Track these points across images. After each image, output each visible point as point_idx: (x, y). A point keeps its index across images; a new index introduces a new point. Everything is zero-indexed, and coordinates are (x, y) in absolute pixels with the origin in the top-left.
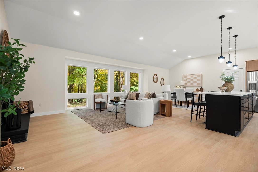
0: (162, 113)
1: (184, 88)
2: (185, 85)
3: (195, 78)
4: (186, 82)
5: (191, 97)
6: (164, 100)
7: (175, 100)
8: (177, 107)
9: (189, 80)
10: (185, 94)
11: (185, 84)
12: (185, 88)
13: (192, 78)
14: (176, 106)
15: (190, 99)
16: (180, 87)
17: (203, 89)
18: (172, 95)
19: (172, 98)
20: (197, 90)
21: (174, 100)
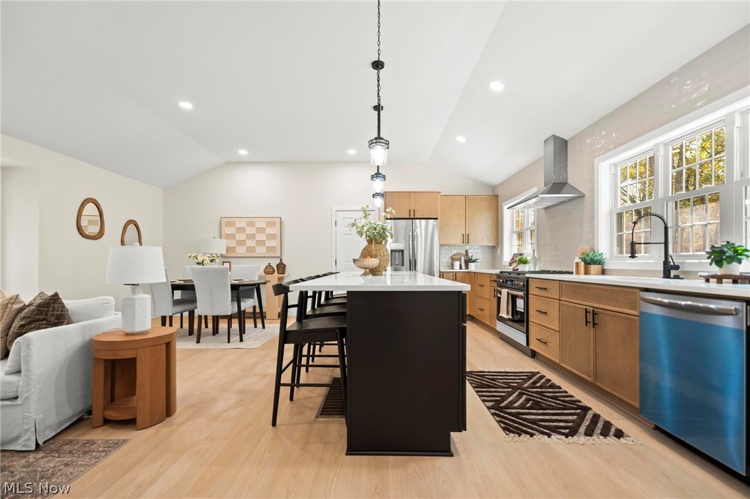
0: (113, 415)
1: (224, 262)
2: (227, 252)
3: (261, 230)
4: (232, 243)
5: (252, 297)
6: (127, 334)
7: (192, 313)
8: (198, 342)
9: (240, 237)
10: (234, 288)
11: (228, 249)
12: (230, 262)
13: (250, 230)
14: (194, 337)
15: (248, 304)
16: (212, 261)
17: (285, 266)
18: (178, 294)
19: (179, 308)
20: (269, 270)
21: (186, 314)
